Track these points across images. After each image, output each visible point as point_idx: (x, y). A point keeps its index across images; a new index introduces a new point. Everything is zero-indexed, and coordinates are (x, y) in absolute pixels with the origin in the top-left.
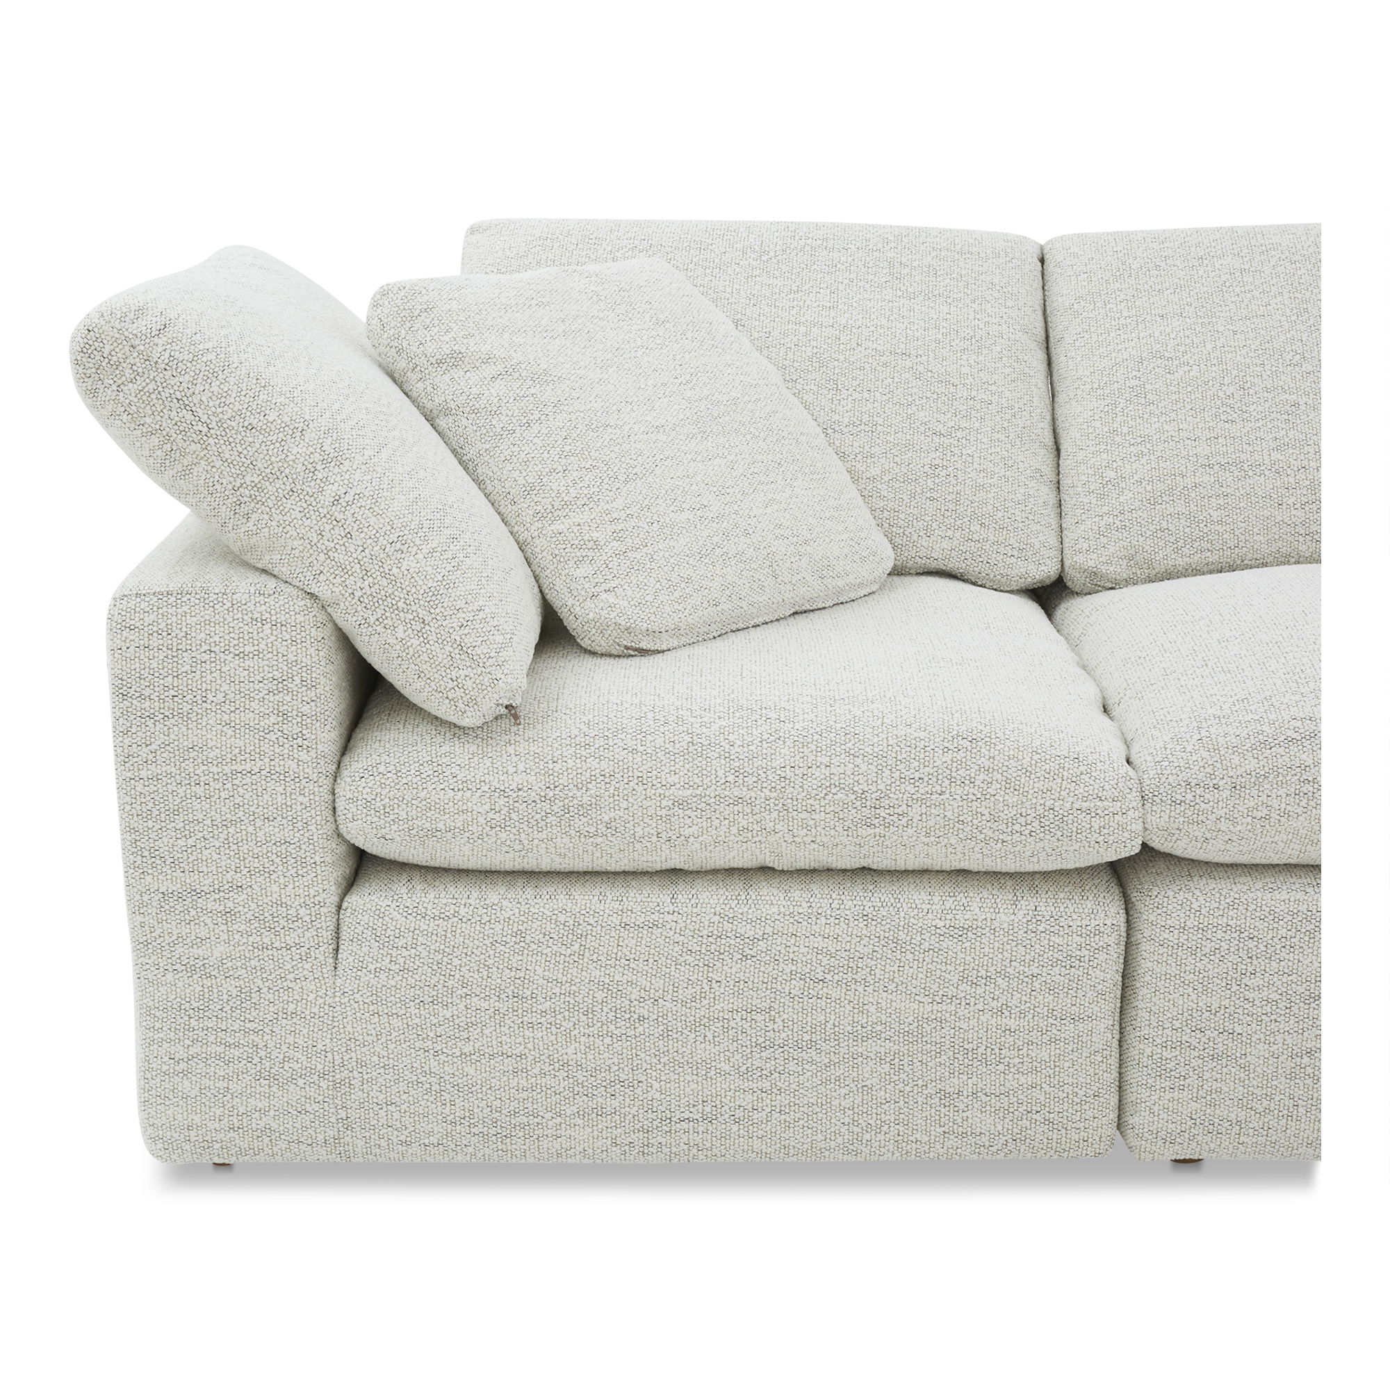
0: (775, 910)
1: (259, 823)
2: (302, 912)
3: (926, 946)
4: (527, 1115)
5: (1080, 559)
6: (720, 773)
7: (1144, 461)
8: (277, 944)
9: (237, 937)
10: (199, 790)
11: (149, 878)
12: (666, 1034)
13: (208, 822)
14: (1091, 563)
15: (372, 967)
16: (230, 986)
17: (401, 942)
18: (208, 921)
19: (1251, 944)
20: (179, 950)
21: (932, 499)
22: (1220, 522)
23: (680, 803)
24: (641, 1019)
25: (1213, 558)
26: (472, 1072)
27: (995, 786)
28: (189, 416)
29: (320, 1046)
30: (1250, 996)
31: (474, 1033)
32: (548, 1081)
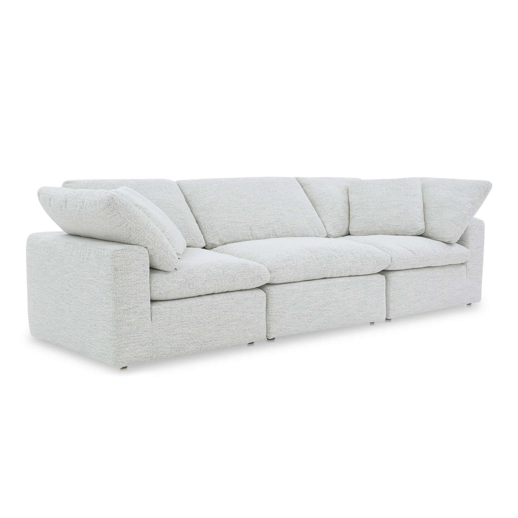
0: (219, 299)
1: (140, 293)
2: (147, 310)
3: (241, 303)
4: (183, 345)
5: (210, 242)
6: (211, 275)
7: (218, 222)
8: (143, 317)
9: (137, 317)
10: (130, 288)
11: (121, 307)
12: (204, 326)
13: (132, 294)
14: (213, 242)
15: (159, 319)
16: (135, 327)
17: (163, 314)
18: (132, 314)
19: (285, 296)
20: (126, 321)
21: (185, 232)
22: (234, 233)
23: (205, 281)
24: (201, 323)
25: (233, 240)
26: (175, 338)
27: (250, 272)
28: (129, 214)
29: (150, 337)
30: (286, 305)
31: (175, 330)
32: (187, 337)
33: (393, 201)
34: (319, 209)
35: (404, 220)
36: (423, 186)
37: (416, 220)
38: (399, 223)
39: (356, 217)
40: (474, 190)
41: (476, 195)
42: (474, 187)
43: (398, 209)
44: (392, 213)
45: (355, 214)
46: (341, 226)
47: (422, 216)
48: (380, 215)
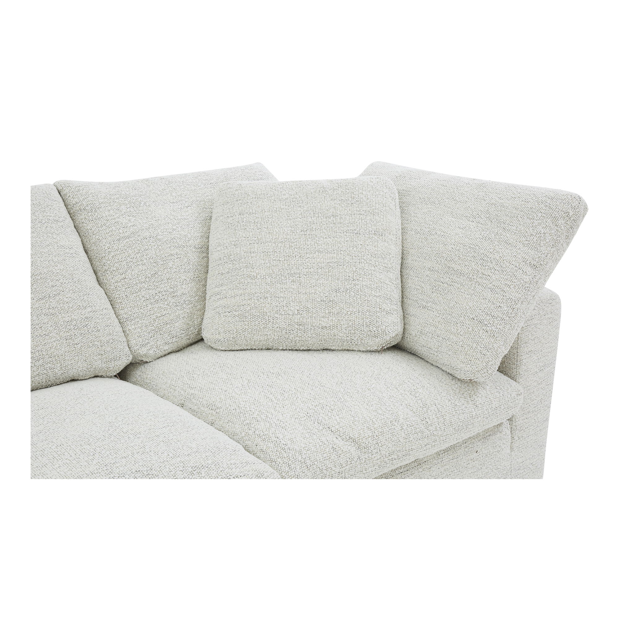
33: (317, 253)
34: (113, 281)
35: (345, 312)
36: (405, 200)
37: (378, 309)
38: (330, 318)
39: (218, 297)
40: (540, 224)
41: (545, 239)
42: (540, 214)
43: (330, 278)
44: (313, 291)
45: (217, 289)
46: (177, 324)
47: (396, 295)
48: (282, 295)
